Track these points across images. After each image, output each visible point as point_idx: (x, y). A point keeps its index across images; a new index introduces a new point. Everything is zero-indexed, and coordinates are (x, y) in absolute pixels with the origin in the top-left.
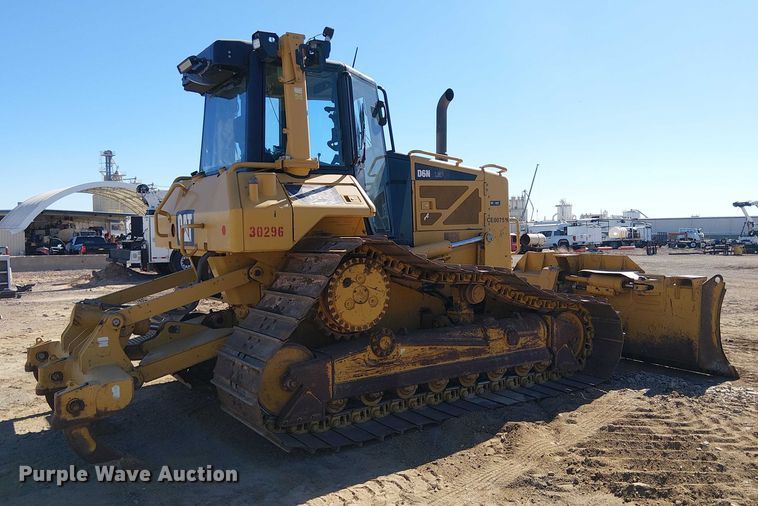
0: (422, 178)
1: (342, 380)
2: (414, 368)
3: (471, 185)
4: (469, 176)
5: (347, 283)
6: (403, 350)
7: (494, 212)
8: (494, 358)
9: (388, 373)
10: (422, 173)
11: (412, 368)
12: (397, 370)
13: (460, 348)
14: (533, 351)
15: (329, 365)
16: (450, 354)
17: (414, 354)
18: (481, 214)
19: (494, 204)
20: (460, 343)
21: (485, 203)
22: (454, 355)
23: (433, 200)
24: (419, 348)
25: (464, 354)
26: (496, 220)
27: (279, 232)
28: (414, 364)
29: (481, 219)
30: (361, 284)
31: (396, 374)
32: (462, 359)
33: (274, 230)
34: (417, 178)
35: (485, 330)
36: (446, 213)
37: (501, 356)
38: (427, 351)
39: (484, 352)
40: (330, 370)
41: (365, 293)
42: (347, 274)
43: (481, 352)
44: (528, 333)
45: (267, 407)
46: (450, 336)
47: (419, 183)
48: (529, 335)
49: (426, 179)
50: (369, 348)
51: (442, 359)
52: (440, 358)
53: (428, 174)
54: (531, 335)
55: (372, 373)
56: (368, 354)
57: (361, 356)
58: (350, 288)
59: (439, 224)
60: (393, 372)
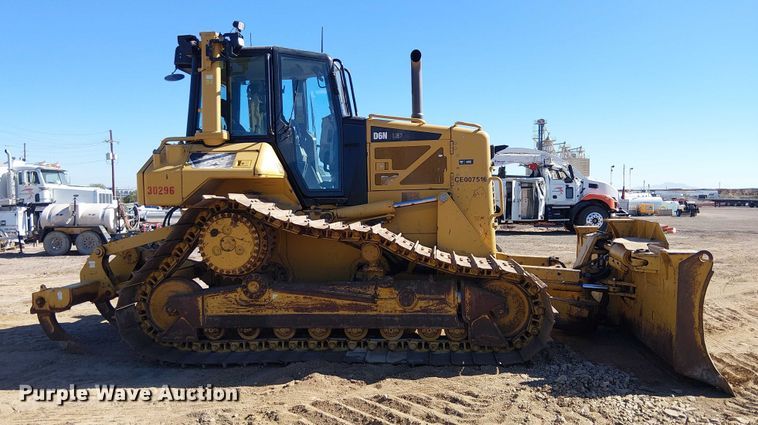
0: (378, 141)
1: (214, 313)
2: (286, 313)
3: (434, 145)
4: (434, 135)
5: (215, 233)
6: (275, 296)
7: (465, 171)
8: (381, 316)
9: (259, 313)
10: (377, 136)
12: (269, 312)
13: (339, 302)
14: (434, 316)
15: (200, 299)
16: (327, 305)
17: (287, 300)
18: (446, 174)
19: (464, 163)
20: (339, 297)
21: (452, 163)
23: (389, 161)
24: (293, 296)
25: (343, 307)
26: (468, 179)
27: (171, 191)
28: (287, 309)
29: (446, 179)
30: (228, 235)
31: (267, 316)
32: (341, 312)
33: (166, 189)
34: (373, 141)
35: (376, 288)
36: (404, 174)
37: (391, 316)
38: (301, 299)
39: (371, 309)
40: (200, 303)
41: (233, 243)
42: (214, 226)
43: (365, 309)
44: (432, 297)
45: (157, 323)
46: (333, 289)
47: (375, 145)
48: (433, 300)
49: (383, 140)
50: (239, 290)
51: (319, 309)
52: (315, 308)
53: (385, 135)
54: (437, 299)
55: (243, 311)
56: (239, 295)
57: (232, 295)
58: (218, 238)
59: (394, 185)
60: (264, 313)
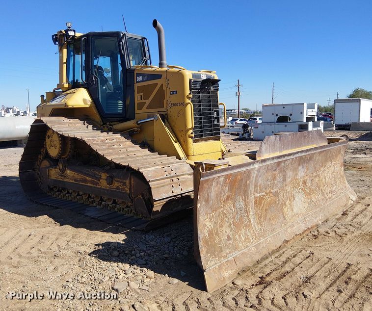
1: (52, 178)
2: (72, 181)
3: (159, 82)
4: (160, 76)
6: (69, 172)
7: (173, 99)
10: (140, 79)
11: (71, 181)
12: (67, 180)
13: (88, 178)
15: (47, 170)
17: (72, 175)
18: (165, 101)
19: (173, 93)
21: (167, 93)
22: (85, 181)
23: (142, 94)
26: (175, 105)
28: (72, 179)
29: (165, 105)
30: (52, 138)
31: (66, 182)
32: (88, 184)
34: (137, 82)
36: (148, 102)
38: (79, 176)
39: (98, 184)
44: (120, 180)
47: (137, 85)
48: (121, 182)
49: (140, 81)
50: (58, 167)
51: (81, 181)
54: (123, 182)
56: (58, 170)
57: (56, 169)
59: (144, 109)
